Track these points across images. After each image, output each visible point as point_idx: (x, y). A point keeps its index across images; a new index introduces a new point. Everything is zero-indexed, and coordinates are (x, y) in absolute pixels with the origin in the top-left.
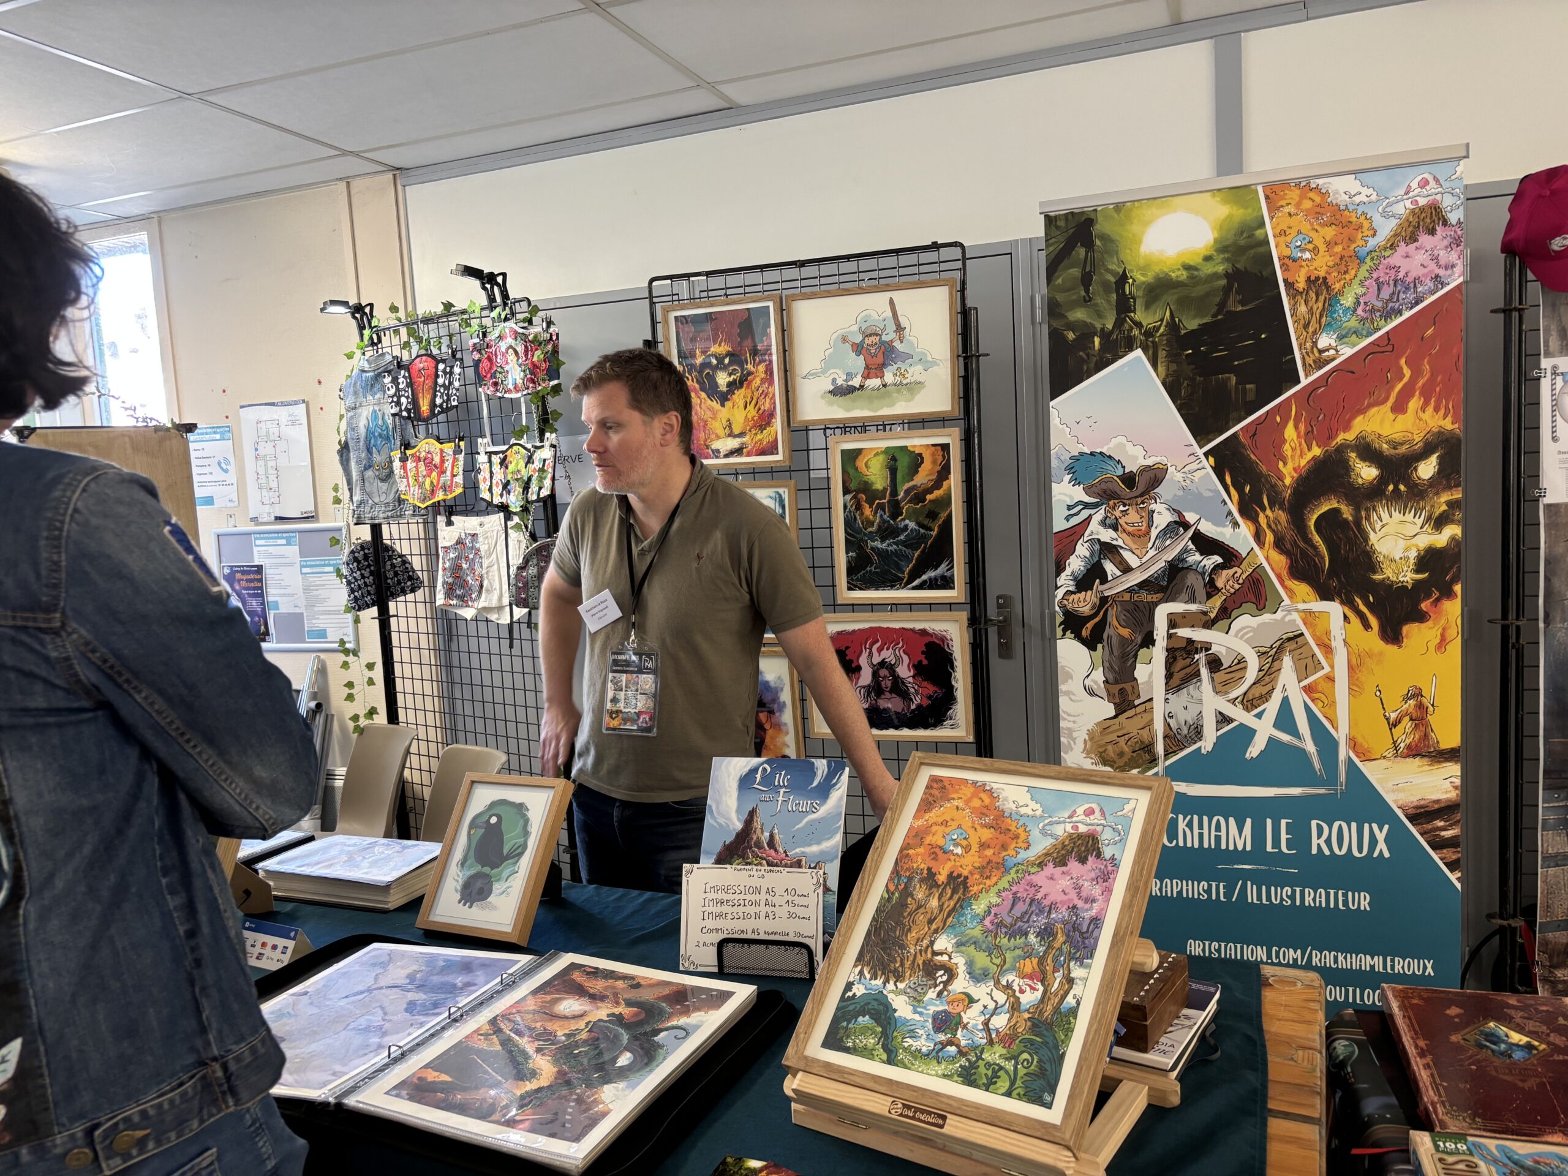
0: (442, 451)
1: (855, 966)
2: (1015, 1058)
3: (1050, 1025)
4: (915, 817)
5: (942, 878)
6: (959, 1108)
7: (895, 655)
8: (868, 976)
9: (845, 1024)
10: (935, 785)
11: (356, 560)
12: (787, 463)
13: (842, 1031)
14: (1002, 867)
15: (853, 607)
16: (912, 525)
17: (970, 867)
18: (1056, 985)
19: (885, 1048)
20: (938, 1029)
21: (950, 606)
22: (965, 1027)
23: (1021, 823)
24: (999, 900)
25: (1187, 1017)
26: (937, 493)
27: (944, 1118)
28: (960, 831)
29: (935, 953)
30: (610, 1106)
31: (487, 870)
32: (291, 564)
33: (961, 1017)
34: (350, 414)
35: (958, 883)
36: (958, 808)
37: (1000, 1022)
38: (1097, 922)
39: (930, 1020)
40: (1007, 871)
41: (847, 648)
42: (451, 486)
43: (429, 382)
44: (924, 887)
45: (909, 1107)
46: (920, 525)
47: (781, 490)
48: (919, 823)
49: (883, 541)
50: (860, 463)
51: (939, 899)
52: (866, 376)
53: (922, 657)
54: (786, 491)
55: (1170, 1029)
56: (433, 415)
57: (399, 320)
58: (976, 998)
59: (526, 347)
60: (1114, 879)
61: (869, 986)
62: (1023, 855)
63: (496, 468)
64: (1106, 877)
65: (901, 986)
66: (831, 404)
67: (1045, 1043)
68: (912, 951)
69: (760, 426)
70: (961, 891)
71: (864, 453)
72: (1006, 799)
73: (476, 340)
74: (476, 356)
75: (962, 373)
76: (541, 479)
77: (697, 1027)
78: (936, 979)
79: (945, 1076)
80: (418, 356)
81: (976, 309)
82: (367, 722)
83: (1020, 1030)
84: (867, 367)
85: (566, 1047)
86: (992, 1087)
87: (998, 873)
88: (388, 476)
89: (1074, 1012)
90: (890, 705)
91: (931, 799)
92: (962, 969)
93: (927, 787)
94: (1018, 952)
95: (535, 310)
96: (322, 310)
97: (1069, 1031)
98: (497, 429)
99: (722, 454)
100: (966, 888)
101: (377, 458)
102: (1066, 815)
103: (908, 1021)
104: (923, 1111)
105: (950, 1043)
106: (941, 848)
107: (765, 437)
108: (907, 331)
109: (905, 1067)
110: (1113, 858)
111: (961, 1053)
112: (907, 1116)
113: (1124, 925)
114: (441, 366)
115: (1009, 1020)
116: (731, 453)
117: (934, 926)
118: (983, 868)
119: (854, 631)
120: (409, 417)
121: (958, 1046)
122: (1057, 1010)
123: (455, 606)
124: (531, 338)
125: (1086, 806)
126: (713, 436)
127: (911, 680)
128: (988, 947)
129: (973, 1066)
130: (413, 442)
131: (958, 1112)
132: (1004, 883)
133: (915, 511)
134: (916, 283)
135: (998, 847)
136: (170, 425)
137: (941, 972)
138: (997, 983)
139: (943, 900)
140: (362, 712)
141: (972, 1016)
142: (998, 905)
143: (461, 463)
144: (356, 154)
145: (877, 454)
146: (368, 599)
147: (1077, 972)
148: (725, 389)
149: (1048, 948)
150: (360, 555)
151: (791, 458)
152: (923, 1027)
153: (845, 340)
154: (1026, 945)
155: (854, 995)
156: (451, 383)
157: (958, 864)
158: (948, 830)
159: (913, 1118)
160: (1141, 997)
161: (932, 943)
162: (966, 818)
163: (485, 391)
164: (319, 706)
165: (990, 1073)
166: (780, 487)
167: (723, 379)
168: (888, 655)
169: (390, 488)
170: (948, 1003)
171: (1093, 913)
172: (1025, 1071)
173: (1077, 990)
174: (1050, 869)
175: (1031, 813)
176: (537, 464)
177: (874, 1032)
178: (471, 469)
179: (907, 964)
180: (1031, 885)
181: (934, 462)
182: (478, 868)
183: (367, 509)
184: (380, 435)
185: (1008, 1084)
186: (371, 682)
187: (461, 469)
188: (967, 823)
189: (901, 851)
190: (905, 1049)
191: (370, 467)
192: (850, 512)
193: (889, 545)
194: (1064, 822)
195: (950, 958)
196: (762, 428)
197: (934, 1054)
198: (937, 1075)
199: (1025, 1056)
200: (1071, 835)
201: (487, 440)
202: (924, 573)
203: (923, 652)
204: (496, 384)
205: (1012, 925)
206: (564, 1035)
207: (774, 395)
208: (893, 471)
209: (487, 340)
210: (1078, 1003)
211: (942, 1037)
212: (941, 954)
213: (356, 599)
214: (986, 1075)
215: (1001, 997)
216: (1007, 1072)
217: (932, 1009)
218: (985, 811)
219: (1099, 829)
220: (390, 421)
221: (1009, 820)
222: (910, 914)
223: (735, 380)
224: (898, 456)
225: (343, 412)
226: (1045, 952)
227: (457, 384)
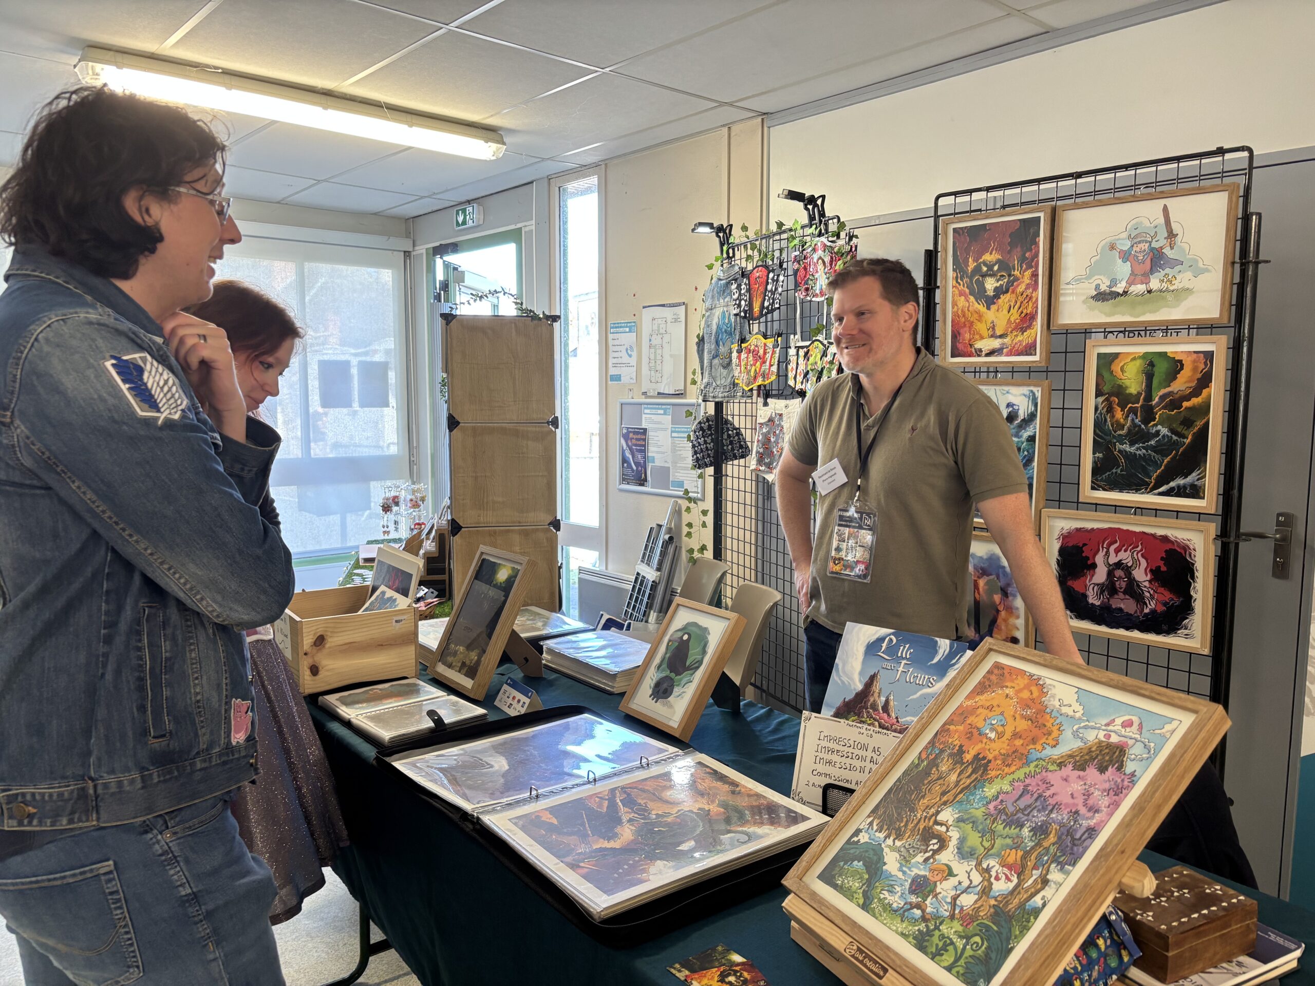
0: (765, 345)
1: (869, 816)
2: (968, 938)
3: (1010, 918)
4: (968, 697)
5: (968, 757)
6: (900, 967)
7: (1133, 558)
8: (875, 828)
9: (842, 864)
10: (996, 671)
11: (702, 429)
12: (1043, 364)
13: (837, 869)
14: (1025, 759)
15: (1096, 506)
16: (1164, 431)
17: (997, 752)
18: (1030, 882)
19: (865, 895)
20: (912, 892)
21: (1199, 516)
22: (936, 896)
23: (1058, 721)
24: (1009, 789)
25: (1240, 964)
26: (1195, 401)
27: (886, 971)
28: (1001, 717)
29: (937, 823)
30: (651, 877)
31: (673, 675)
32: (665, 429)
33: (936, 886)
34: (708, 314)
35: (981, 765)
36: (1007, 696)
37: (968, 901)
38: (1092, 832)
39: (910, 881)
40: (1027, 764)
41: (1085, 545)
42: (768, 374)
43: (762, 289)
44: (951, 761)
45: (861, 952)
46: (1173, 431)
47: (1035, 389)
48: (969, 703)
49: (1132, 444)
50: (1116, 367)
51: (959, 775)
52: (1130, 283)
53: (1161, 563)
54: (1040, 389)
55: (1212, 970)
56: (761, 315)
57: (748, 237)
58: (955, 873)
59: (832, 258)
60: (1126, 795)
61: (872, 837)
62: (1049, 752)
63: (801, 360)
64: (1118, 791)
65: (898, 843)
66: (1091, 309)
67: (999, 933)
68: (919, 815)
69: (1022, 328)
70: (980, 772)
71: (1120, 357)
72: (1053, 696)
73: (797, 253)
74: (796, 266)
75: (1237, 279)
76: (830, 371)
77: (761, 837)
78: (928, 846)
79: (903, 935)
80: (757, 267)
81: (1259, 215)
82: (700, 555)
83: (982, 914)
84: (1133, 273)
85: (654, 824)
86: (938, 958)
87: (1017, 762)
88: (728, 365)
89: (1037, 912)
90: (1122, 606)
91: (987, 683)
92: (953, 843)
93: (988, 672)
94: (1009, 841)
95: (842, 225)
96: (693, 230)
97: (1025, 929)
98: (807, 328)
99: (984, 353)
100: (985, 770)
101: (722, 349)
102: (1104, 722)
103: (892, 876)
104: (871, 959)
105: (918, 906)
106: (978, 729)
107: (1024, 338)
108: (1179, 238)
109: (874, 916)
110: (1133, 774)
111: (924, 919)
112: (857, 959)
113: (1115, 842)
114: (771, 275)
115: (976, 902)
116: (991, 353)
117: (945, 798)
118: (1008, 755)
119: (1092, 529)
120: (745, 317)
121: (923, 911)
122: (1022, 905)
123: (763, 471)
124: (836, 250)
125: (1127, 718)
126: (977, 337)
127: (1147, 584)
128: (983, 829)
129: (929, 933)
130: (747, 337)
131: (898, 969)
132: (1020, 774)
133: (1169, 418)
134: (1193, 189)
135: (1029, 739)
136: (541, 316)
137: (935, 841)
138: (979, 864)
139: (961, 777)
140: (696, 547)
141: (946, 888)
142: (1007, 793)
143: (777, 355)
144: (731, 104)
145: (1134, 359)
146: (707, 460)
147: (1055, 875)
148: (992, 294)
149: (1036, 845)
150: (705, 426)
151: (1048, 359)
152: (902, 885)
153: (1112, 247)
154: (1018, 837)
155: (859, 841)
156: (776, 289)
157: (987, 747)
158: (990, 714)
159: (861, 962)
160: (1170, 928)
161: (938, 813)
162: (1010, 707)
163: (800, 295)
164: (671, 539)
165: (941, 944)
166: (1035, 386)
167: (991, 284)
168: (1125, 557)
169: (729, 374)
170: (930, 870)
171: (1092, 823)
172: (971, 953)
173: (1047, 892)
174: (1068, 770)
175: (1071, 713)
176: (829, 358)
177: (861, 878)
178: (784, 361)
179: (910, 826)
180: (1044, 781)
181: (1195, 369)
182: (667, 673)
183: (711, 390)
184: (726, 331)
185: (952, 960)
186: (704, 525)
187: (776, 360)
188: (1010, 712)
189: (944, 724)
190: (880, 900)
191: (717, 356)
192: (1101, 414)
193: (1138, 449)
194: (1099, 729)
195: (947, 830)
196: (1023, 330)
197: (901, 912)
198: (896, 932)
199: (977, 939)
200: (1100, 742)
201: (798, 336)
202: (1173, 480)
203: (1162, 559)
204: (807, 289)
205: (1013, 815)
206: (657, 814)
207: (1037, 299)
208: (1149, 376)
209: (805, 252)
210: (1044, 905)
211: (913, 899)
212: (941, 824)
213: (697, 460)
214: (937, 945)
215: (977, 878)
216: (956, 949)
217: (915, 871)
218: (1030, 703)
219: (1131, 742)
220: (733, 319)
221: (1048, 716)
222: (929, 783)
223: (1001, 285)
224: (1156, 361)
225: (704, 312)
226: (1032, 848)
227: (780, 290)
